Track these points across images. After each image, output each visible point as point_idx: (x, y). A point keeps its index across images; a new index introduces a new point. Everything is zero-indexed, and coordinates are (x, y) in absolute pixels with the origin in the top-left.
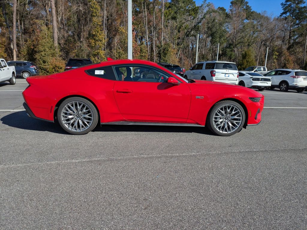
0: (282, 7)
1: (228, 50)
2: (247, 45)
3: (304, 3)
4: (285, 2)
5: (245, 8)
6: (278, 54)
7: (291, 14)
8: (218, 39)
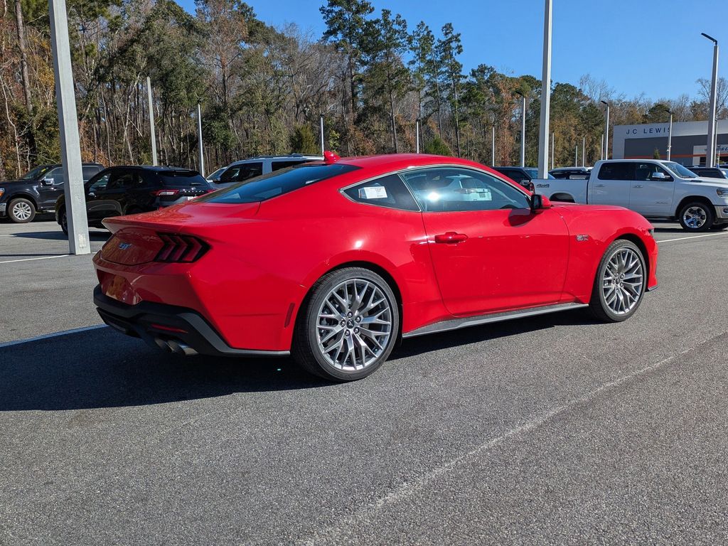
0: (324, 18)
1: (216, 124)
2: (264, 110)
3: (372, 10)
4: (329, 6)
5: (236, 9)
6: (338, 135)
7: (345, 36)
8: (183, 93)
